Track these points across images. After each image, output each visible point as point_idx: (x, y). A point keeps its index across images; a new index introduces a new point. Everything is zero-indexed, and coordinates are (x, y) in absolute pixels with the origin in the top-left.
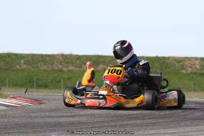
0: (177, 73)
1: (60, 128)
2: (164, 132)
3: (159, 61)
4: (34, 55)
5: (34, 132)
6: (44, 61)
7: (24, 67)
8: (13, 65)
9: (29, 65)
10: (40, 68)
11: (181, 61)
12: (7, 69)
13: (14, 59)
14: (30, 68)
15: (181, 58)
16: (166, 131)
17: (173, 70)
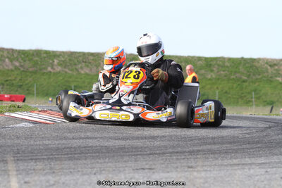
0: (270, 81)
1: (107, 155)
2: (250, 162)
3: (245, 64)
4: (72, 54)
5: (70, 159)
6: (85, 62)
7: (58, 69)
8: (44, 67)
9: (65, 67)
10: (80, 70)
11: (275, 65)
12: (35, 72)
13: (45, 58)
14: (67, 70)
15: (276, 60)
16: (253, 160)
17: (265, 77)
